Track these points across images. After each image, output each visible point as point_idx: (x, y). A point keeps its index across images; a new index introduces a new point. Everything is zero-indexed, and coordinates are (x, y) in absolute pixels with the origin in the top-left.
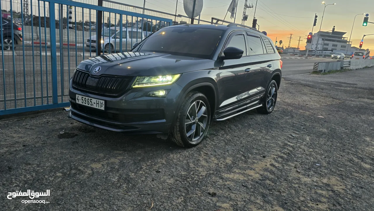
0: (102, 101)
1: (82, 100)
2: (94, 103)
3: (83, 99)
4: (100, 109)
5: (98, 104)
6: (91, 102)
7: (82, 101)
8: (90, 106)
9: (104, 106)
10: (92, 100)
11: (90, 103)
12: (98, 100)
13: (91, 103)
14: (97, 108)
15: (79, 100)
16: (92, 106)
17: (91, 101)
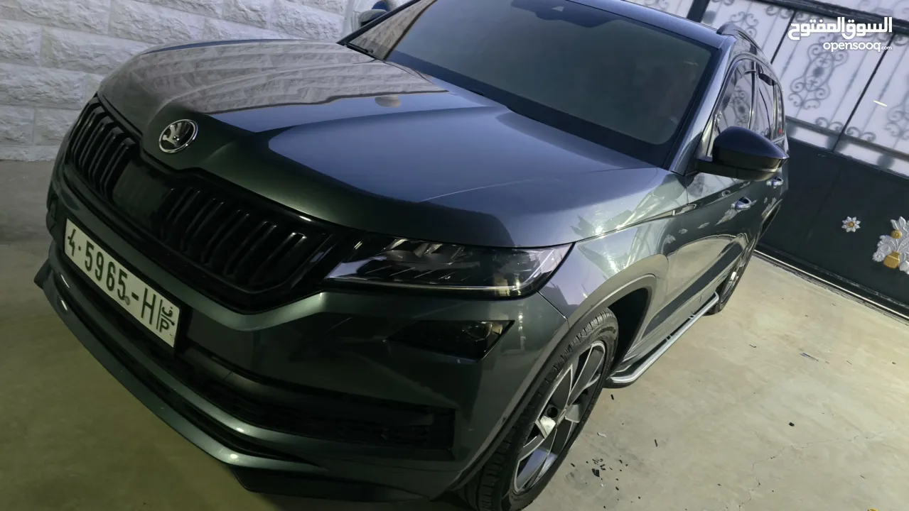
0: (168, 305)
1: (88, 254)
2: (135, 297)
3: (94, 254)
4: (157, 332)
5: (152, 307)
6: (121, 282)
7: (88, 259)
8: (113, 295)
9: (173, 330)
10: (125, 276)
11: (118, 286)
12: (152, 292)
13: (121, 288)
14: (145, 322)
15: (77, 247)
16: (123, 303)
17: (123, 278)
